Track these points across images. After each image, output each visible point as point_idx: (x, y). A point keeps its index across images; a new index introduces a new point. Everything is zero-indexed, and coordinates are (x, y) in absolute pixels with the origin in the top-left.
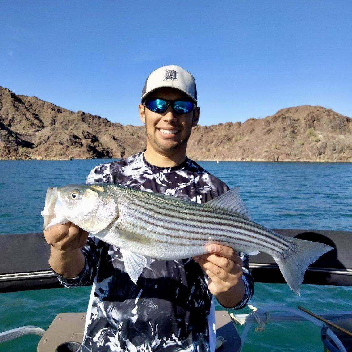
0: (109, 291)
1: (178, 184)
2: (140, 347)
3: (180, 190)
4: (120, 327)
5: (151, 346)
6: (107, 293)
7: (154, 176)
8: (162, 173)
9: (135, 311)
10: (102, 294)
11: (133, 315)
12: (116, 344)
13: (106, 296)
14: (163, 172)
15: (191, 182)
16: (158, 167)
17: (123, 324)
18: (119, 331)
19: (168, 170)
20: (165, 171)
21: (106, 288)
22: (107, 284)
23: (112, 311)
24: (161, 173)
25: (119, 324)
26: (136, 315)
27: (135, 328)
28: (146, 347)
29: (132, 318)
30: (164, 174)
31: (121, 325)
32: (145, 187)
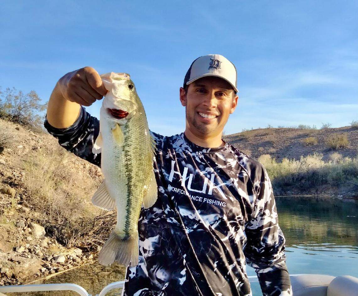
0: (153, 250)
1: (216, 164)
3: (218, 170)
4: (164, 288)
6: (151, 253)
7: (194, 154)
9: (183, 272)
10: (145, 253)
11: (182, 276)
13: (150, 255)
14: (202, 152)
15: (227, 166)
16: (198, 146)
17: (168, 285)
18: (162, 292)
19: (207, 151)
20: (204, 151)
21: (149, 247)
22: (151, 244)
23: (157, 271)
24: (200, 152)
25: (164, 285)
26: (184, 276)
27: (181, 291)
29: (180, 279)
31: (166, 286)
32: (187, 162)
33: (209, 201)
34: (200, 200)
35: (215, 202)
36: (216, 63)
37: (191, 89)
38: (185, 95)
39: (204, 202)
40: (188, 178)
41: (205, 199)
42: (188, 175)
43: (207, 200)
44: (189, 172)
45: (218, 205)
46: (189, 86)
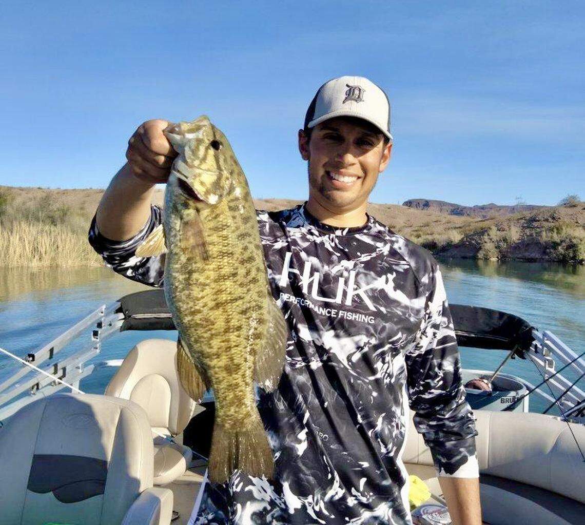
1: (359, 254)
2: (307, 499)
3: (361, 263)
5: (323, 500)
7: (322, 238)
8: (334, 236)
9: (302, 435)
11: (300, 442)
12: (263, 488)
14: (335, 234)
15: (378, 252)
16: (327, 225)
17: (280, 456)
19: (342, 232)
20: (338, 233)
24: (332, 236)
27: (300, 465)
28: (315, 501)
29: (297, 446)
30: (337, 237)
31: (276, 457)
32: (309, 254)
33: (347, 316)
34: (334, 314)
35: (358, 317)
36: (357, 92)
37: (316, 134)
38: (308, 142)
39: (340, 317)
40: (311, 279)
41: (341, 312)
42: (312, 275)
43: (344, 314)
44: (314, 270)
45: (362, 321)
46: (312, 129)
